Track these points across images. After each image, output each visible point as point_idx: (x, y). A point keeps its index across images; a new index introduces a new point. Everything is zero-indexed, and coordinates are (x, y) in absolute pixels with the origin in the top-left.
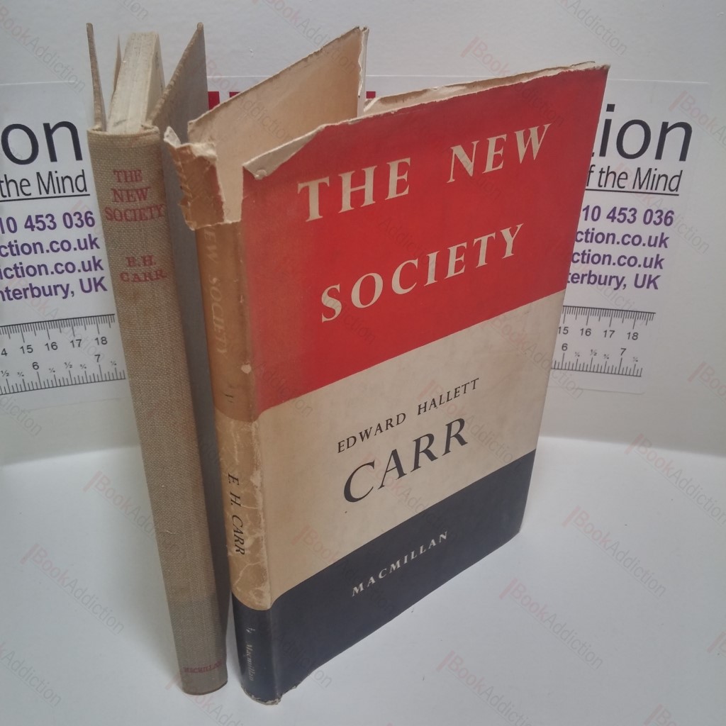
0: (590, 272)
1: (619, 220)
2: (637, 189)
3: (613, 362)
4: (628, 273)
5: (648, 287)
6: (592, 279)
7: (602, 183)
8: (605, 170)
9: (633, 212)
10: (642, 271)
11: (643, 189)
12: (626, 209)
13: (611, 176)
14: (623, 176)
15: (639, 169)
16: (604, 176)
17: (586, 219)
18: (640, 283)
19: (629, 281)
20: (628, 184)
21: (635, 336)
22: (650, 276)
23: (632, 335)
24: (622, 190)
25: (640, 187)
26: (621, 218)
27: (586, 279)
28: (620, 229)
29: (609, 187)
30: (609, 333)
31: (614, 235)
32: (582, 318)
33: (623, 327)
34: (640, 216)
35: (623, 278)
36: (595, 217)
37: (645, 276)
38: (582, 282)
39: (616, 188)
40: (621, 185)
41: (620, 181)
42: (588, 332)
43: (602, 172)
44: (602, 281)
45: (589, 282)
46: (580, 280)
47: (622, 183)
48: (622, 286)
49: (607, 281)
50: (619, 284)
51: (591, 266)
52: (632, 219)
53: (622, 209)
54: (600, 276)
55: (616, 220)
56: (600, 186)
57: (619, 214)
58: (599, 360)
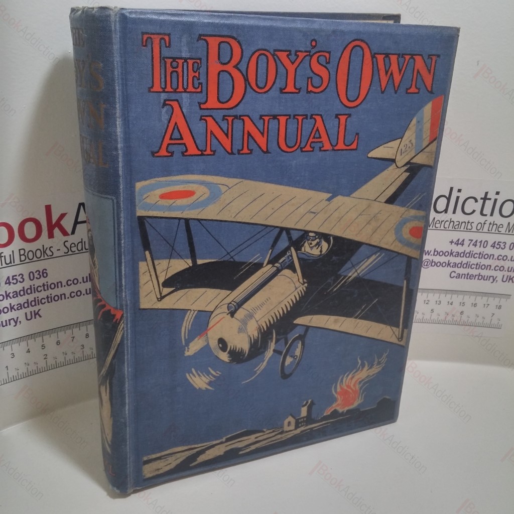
0: (480, 274)
1: (497, 248)
2: (507, 232)
3: (487, 321)
4: (499, 275)
5: (509, 282)
6: (480, 277)
7: (490, 229)
8: (492, 223)
9: (504, 244)
10: (506, 274)
11: (510, 233)
12: (501, 242)
13: (495, 226)
14: (501, 226)
15: (509, 223)
16: (491, 226)
17: (480, 247)
18: (504, 280)
19: (499, 279)
20: (503, 230)
21: (500, 307)
22: (510, 276)
23: (498, 307)
24: (499, 233)
25: (509, 232)
26: (498, 247)
27: (477, 277)
28: (497, 252)
29: (493, 231)
30: (486, 306)
31: (493, 255)
32: (473, 298)
33: (493, 302)
34: (507, 246)
35: (496, 277)
36: (485, 246)
37: (508, 276)
38: (475, 279)
39: (497, 232)
40: (499, 230)
41: (499, 229)
42: (475, 305)
43: (490, 224)
44: (485, 278)
45: (478, 279)
46: (474, 278)
47: (500, 229)
48: (495, 281)
49: (488, 278)
50: (494, 280)
51: (480, 271)
52: (503, 247)
53: (499, 242)
54: (485, 276)
55: (495, 248)
56: (489, 230)
57: (498, 245)
58: (480, 320)
